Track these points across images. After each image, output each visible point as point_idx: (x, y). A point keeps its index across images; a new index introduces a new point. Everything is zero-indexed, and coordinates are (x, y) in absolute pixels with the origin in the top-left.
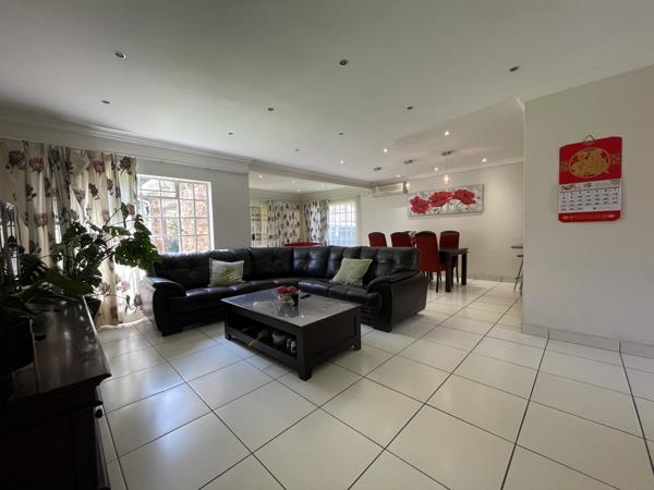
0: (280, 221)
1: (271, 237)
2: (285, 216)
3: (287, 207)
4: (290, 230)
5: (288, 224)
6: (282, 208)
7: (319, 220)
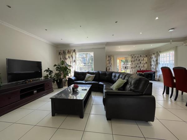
0: (137, 62)
1: (132, 68)
2: (139, 60)
3: (141, 56)
4: (142, 65)
5: (140, 63)
6: (138, 57)
7: (155, 61)
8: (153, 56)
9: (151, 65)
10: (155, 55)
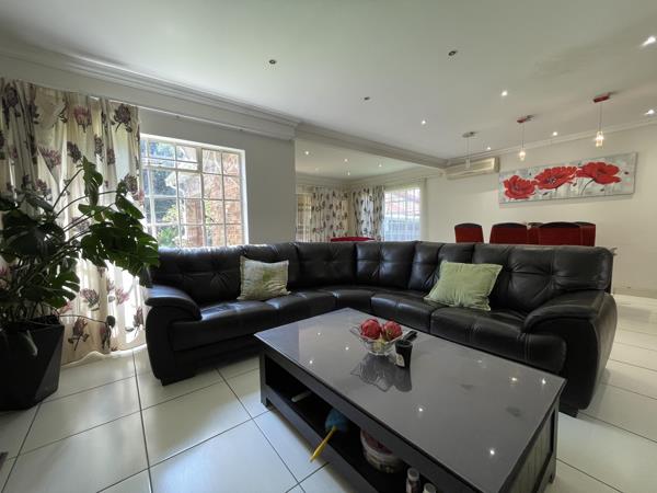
1: (314, 230)
4: (336, 223)
5: (334, 215)
6: (328, 197)
7: (372, 210)
8: (365, 198)
9: (359, 222)
10: (371, 194)
